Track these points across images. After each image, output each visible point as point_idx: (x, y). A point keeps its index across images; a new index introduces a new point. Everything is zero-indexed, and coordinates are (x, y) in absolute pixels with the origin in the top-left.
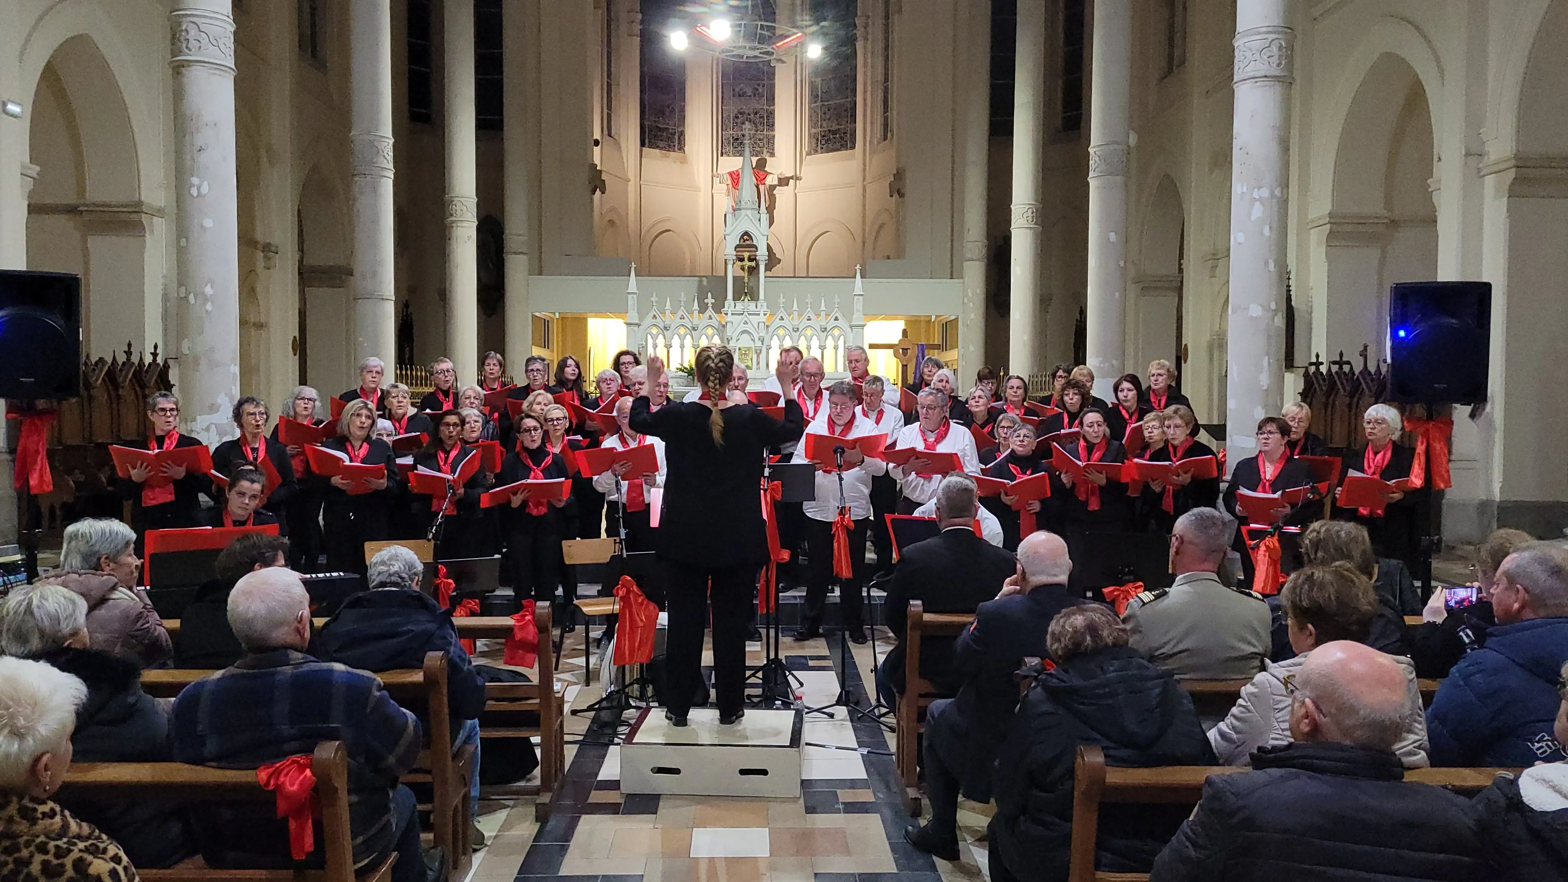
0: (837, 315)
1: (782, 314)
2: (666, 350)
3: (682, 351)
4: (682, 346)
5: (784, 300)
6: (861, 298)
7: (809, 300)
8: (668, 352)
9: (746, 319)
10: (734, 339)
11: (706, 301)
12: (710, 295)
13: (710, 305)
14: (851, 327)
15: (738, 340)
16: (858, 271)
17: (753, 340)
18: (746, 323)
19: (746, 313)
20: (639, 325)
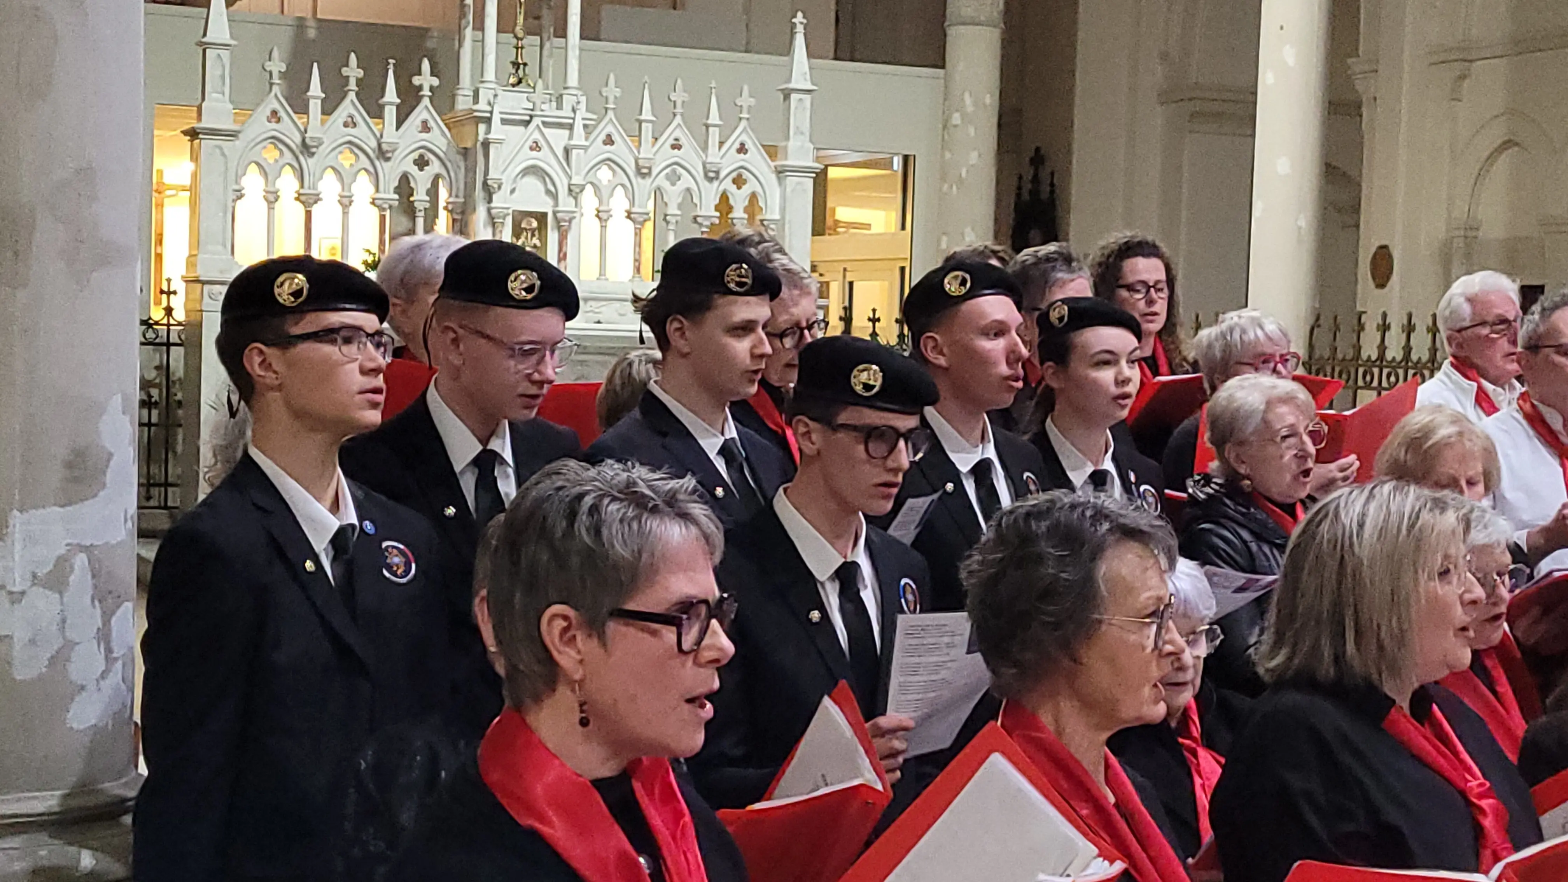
0: (744, 138)
1: (610, 129)
2: (300, 209)
3: (345, 213)
4: (346, 202)
5: (618, 92)
6: (807, 98)
7: (679, 96)
8: (308, 214)
9: (537, 136)
10: (506, 187)
11: (416, 80)
12: (426, 65)
13: (426, 92)
14: (780, 172)
15: (513, 191)
16: (800, 29)
17: (555, 196)
18: (536, 147)
19: (537, 121)
20: (233, 135)
